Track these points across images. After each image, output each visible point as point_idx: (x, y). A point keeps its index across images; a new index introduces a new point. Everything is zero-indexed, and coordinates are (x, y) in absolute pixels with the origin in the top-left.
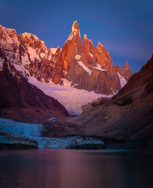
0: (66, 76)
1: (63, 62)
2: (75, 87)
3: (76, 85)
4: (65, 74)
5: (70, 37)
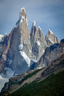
5: (17, 24)
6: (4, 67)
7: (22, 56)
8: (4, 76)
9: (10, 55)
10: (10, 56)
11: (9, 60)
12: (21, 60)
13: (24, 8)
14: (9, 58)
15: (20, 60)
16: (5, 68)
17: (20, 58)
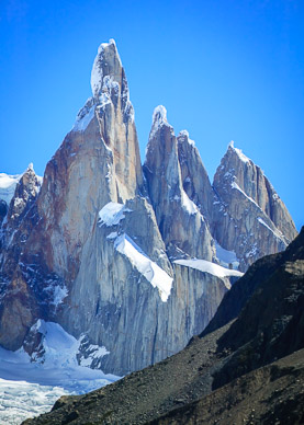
0: (61, 308)
1: (48, 239)
2: (93, 366)
3: (102, 352)
4: (58, 301)
5: (83, 117)
6: (28, 322)
7: (123, 256)
8: (32, 360)
9: (57, 263)
10: (55, 270)
11: (50, 287)
12: (115, 276)
13: (113, 41)
14: (49, 278)
15: (111, 277)
16: (34, 322)
17: (110, 267)
